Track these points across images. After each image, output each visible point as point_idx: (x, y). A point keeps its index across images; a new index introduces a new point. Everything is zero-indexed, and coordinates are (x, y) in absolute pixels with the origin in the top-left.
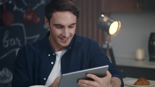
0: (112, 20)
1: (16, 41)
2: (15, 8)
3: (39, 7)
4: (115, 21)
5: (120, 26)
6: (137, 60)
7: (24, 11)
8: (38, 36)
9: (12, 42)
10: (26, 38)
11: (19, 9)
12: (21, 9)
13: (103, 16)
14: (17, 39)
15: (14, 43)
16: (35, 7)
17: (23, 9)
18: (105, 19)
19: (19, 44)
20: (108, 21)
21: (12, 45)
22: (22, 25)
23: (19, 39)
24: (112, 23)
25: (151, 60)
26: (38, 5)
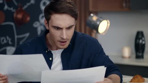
0: (101, 19)
1: (6, 39)
2: (6, 7)
3: (29, 6)
4: (104, 20)
5: (109, 25)
6: (123, 57)
7: (14, 11)
8: (27, 35)
9: (3, 41)
10: (16, 37)
11: (9, 9)
12: (12, 9)
13: (92, 15)
14: (8, 38)
15: (5, 41)
16: (25, 7)
17: (14, 9)
18: (95, 18)
19: (10, 43)
20: (98, 20)
21: (3, 43)
22: (12, 24)
23: (9, 37)
24: (101, 21)
25: (138, 57)
26: (28, 4)
